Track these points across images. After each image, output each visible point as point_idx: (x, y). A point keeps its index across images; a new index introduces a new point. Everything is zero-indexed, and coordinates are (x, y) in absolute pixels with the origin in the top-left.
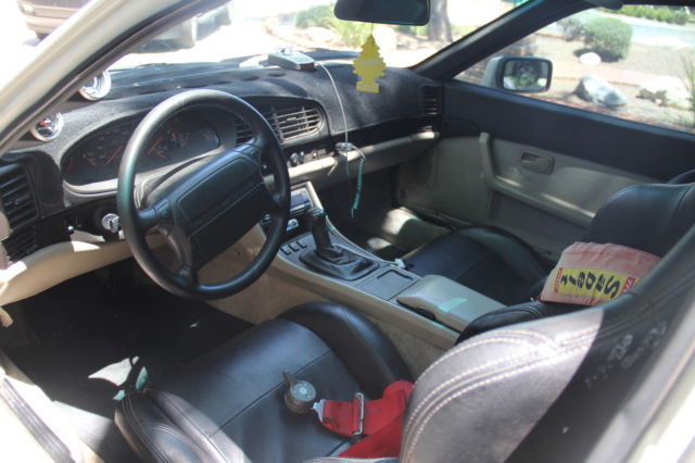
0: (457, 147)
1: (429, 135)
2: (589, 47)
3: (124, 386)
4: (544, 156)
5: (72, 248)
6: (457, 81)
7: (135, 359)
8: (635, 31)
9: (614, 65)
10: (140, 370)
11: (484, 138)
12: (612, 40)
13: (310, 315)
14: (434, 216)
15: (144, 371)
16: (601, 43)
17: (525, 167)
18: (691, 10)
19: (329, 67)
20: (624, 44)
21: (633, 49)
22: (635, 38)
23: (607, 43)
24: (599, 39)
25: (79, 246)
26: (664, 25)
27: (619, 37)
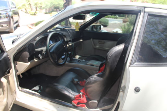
0: (87, 42)
1: (81, 40)
2: (101, 24)
3: (39, 90)
4: (103, 41)
5: (34, 60)
6: (85, 30)
7: (39, 86)
8: (109, 21)
9: (106, 27)
10: (41, 87)
11: (92, 39)
12: (105, 23)
13: (72, 70)
14: (84, 56)
15: (42, 87)
16: (103, 23)
17: (99, 43)
18: (118, 16)
19: (67, 29)
20: (108, 23)
21: (109, 24)
22: (109, 22)
23: (104, 23)
24: (102, 22)
25: (36, 60)
26: (114, 19)
27: (106, 22)
